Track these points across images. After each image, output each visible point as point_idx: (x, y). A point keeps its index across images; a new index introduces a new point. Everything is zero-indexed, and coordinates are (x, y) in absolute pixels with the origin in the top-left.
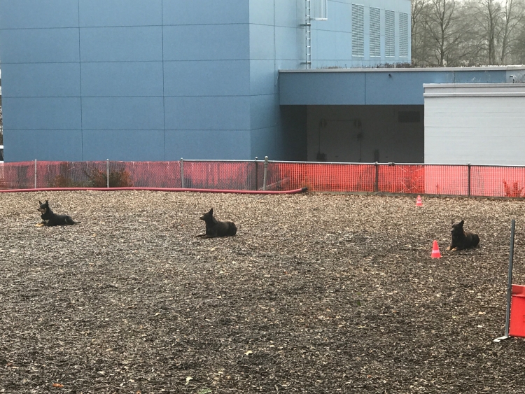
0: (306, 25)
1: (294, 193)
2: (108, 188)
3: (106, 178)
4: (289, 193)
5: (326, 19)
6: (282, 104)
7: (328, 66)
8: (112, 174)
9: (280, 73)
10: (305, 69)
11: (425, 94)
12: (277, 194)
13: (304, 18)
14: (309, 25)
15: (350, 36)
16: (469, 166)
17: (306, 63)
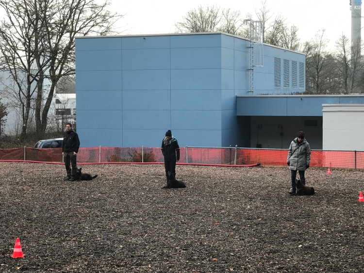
0: (251, 69)
1: (253, 166)
2: (143, 163)
3: (141, 157)
4: (250, 167)
5: (263, 66)
6: (237, 115)
7: (262, 93)
8: (145, 155)
9: (237, 97)
10: (250, 95)
11: (323, 110)
12: (243, 167)
13: (250, 65)
14: (253, 70)
15: (273, 76)
16: (356, 152)
17: (251, 92)
